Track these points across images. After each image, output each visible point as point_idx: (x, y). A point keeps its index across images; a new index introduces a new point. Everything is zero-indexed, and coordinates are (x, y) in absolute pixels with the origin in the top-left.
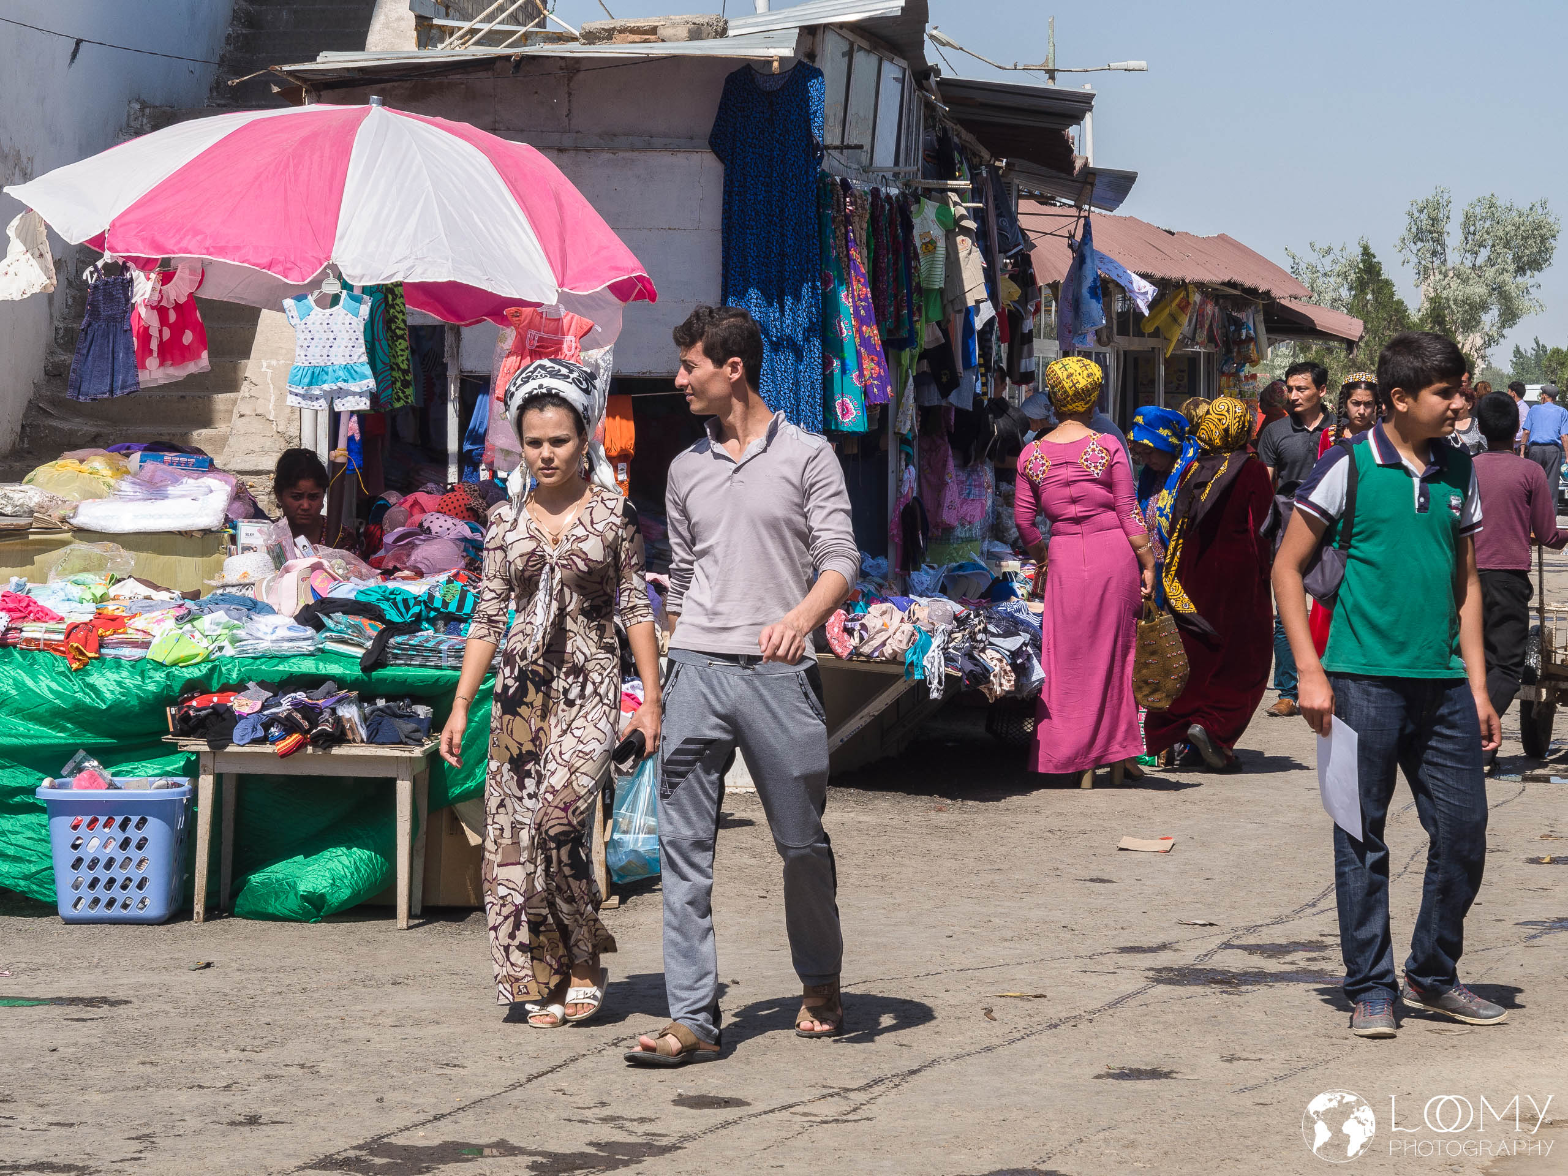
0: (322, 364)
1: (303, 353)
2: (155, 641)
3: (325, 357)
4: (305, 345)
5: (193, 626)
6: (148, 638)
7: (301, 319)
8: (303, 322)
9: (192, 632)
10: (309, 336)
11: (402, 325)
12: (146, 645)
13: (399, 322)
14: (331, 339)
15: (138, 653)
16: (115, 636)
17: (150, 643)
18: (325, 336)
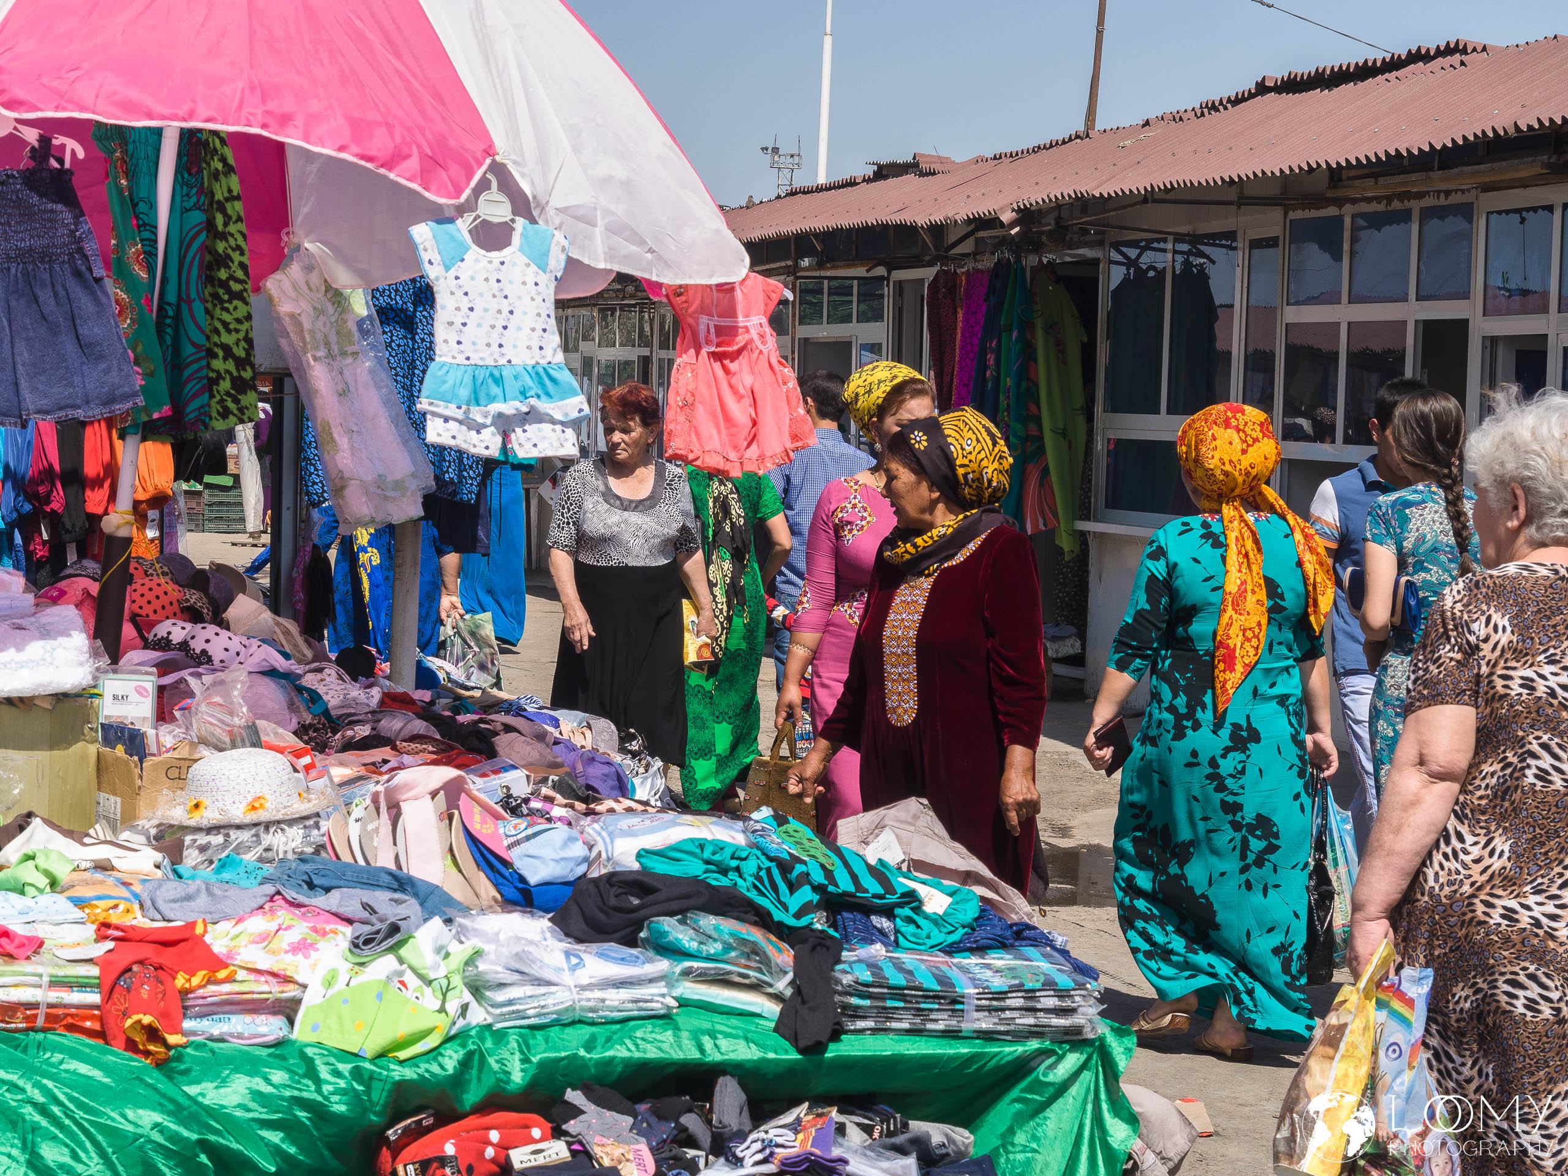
0: (490, 362)
1: (453, 339)
2: (310, 999)
3: (495, 347)
4: (458, 320)
5: (401, 961)
6: (291, 992)
7: (447, 268)
8: (452, 273)
9: (401, 974)
10: (465, 304)
11: (240, 274)
12: (288, 1010)
13: (235, 266)
14: (505, 313)
15: (270, 1027)
16: (212, 988)
17: (296, 1002)
18: (494, 304)
